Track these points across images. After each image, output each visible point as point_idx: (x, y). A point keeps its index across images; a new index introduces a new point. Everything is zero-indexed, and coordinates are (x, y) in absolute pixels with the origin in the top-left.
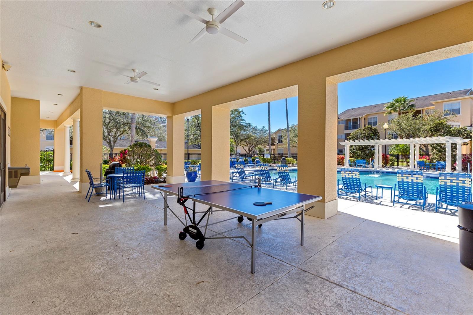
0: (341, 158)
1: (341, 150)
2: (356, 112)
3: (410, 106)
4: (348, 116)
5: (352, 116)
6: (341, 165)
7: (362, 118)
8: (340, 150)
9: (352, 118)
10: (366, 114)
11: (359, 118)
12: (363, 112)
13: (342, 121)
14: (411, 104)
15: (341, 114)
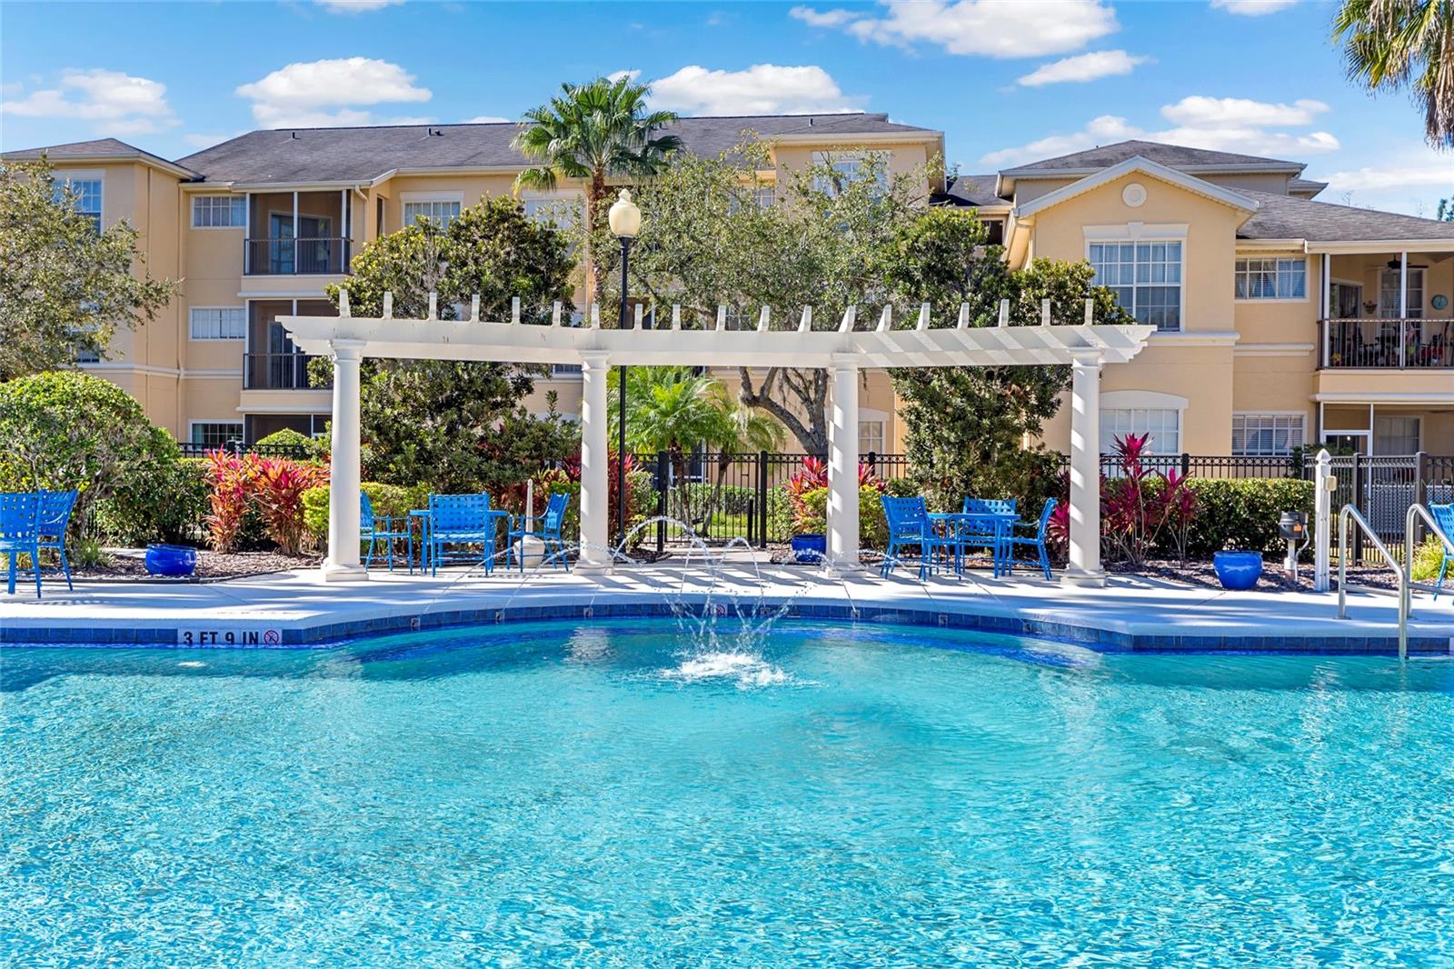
0: (277, 485)
1: (214, 426)
2: (316, 154)
3: (651, 143)
4: (264, 169)
5: (295, 173)
6: (268, 546)
7: (365, 191)
8: (205, 426)
9: (295, 187)
10: (391, 173)
11: (349, 192)
12: (369, 155)
13: (223, 199)
14: (658, 135)
15: (214, 155)
